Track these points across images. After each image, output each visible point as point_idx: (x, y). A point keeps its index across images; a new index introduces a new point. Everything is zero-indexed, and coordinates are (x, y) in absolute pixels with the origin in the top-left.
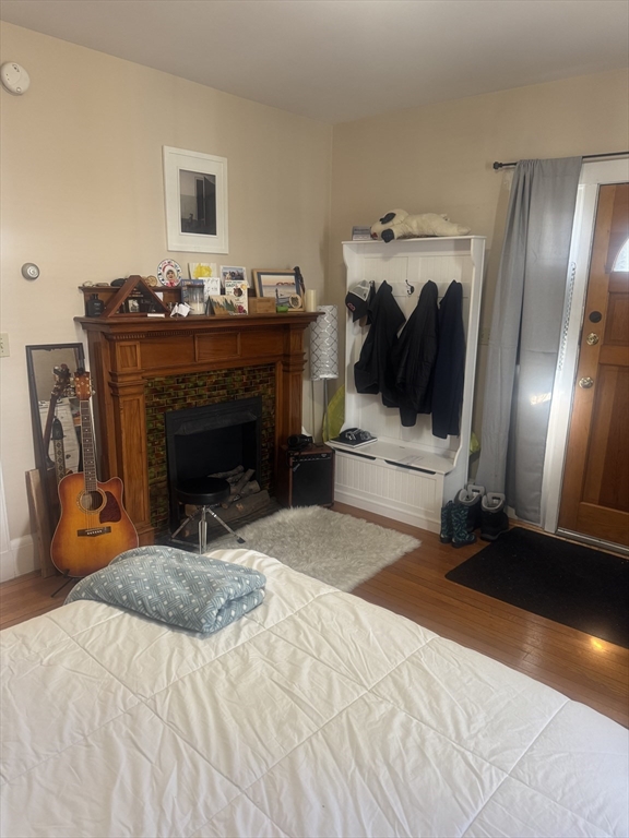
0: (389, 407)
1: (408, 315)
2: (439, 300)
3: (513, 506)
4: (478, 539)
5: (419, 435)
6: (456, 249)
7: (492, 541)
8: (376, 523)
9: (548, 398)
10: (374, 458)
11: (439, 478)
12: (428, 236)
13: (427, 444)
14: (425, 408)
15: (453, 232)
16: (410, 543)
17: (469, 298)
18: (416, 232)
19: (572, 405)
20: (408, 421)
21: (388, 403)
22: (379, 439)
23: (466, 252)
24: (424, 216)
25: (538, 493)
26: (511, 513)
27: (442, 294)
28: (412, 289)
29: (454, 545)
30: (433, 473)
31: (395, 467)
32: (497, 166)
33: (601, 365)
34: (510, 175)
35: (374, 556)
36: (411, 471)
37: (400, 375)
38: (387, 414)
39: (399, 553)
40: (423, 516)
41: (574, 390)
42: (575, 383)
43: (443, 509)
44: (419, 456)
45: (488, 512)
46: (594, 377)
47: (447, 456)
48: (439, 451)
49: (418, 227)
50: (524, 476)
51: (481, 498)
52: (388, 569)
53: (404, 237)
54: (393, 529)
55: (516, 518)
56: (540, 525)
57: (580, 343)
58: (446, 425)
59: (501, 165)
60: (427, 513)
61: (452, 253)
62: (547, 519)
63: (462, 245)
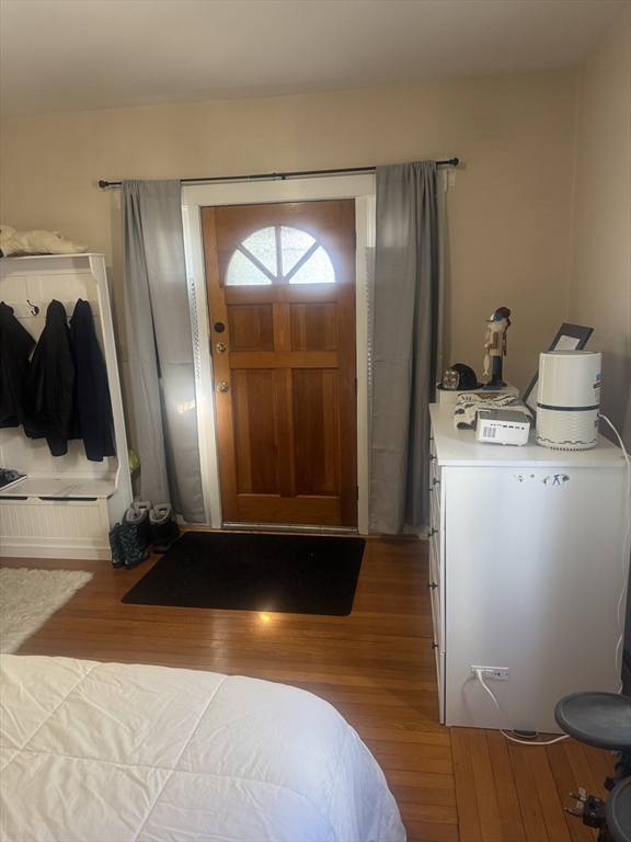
0: (33, 438)
1: (37, 337)
2: (69, 319)
3: (180, 513)
4: (152, 554)
5: (74, 462)
6: (76, 267)
7: (165, 552)
8: (39, 568)
9: (193, 406)
10: (25, 498)
11: (102, 503)
12: (42, 254)
13: (84, 471)
14: (74, 434)
15: (69, 250)
16: (81, 579)
17: (98, 316)
18: (27, 249)
19: (215, 409)
20: (58, 449)
21: (32, 434)
22: (29, 476)
23: (86, 270)
24: (34, 233)
25: (199, 495)
26: (180, 520)
27: (70, 313)
28: (37, 309)
29: (128, 567)
30: (95, 499)
31: (52, 502)
32: (103, 184)
33: (232, 370)
34: (117, 194)
35: (41, 604)
36: (70, 502)
37: (39, 402)
38: (34, 447)
39: (69, 592)
40: (91, 547)
41: (214, 395)
42: (214, 389)
43: (110, 534)
44: (78, 485)
45: (157, 524)
46: (229, 381)
47: (108, 478)
48: (99, 476)
49: (29, 244)
50: (185, 482)
51: (148, 513)
52: (58, 614)
53: (15, 255)
54: (59, 569)
55: (185, 523)
56: (207, 524)
57: (211, 352)
58: (100, 447)
59: (107, 184)
60: (95, 543)
61: (73, 271)
62: (212, 517)
63: (81, 263)
